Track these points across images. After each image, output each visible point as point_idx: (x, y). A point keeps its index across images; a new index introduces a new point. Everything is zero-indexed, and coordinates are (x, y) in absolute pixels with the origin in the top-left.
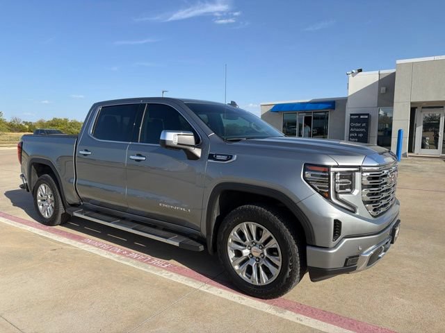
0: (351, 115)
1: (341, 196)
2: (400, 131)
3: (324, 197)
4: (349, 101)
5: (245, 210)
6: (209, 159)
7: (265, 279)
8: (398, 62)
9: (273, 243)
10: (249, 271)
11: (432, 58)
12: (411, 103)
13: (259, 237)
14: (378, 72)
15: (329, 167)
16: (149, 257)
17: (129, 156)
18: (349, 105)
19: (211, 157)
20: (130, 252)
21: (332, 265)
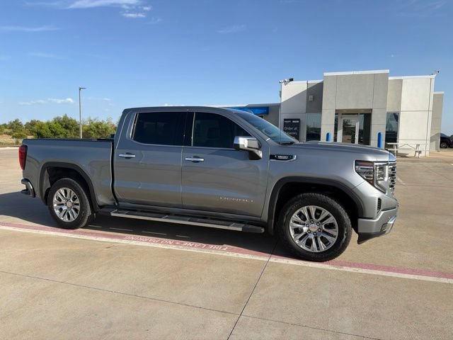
0: (285, 120)
1: (379, 182)
2: (328, 134)
3: (370, 183)
4: (282, 106)
5: (306, 197)
6: (270, 158)
7: (323, 247)
8: (326, 74)
9: (332, 219)
10: (309, 243)
11: (351, 73)
12: (336, 110)
13: (317, 217)
14: (306, 82)
15: (372, 162)
16: (205, 245)
17: (184, 158)
18: (282, 110)
19: (272, 157)
20: (182, 243)
21: (374, 231)
